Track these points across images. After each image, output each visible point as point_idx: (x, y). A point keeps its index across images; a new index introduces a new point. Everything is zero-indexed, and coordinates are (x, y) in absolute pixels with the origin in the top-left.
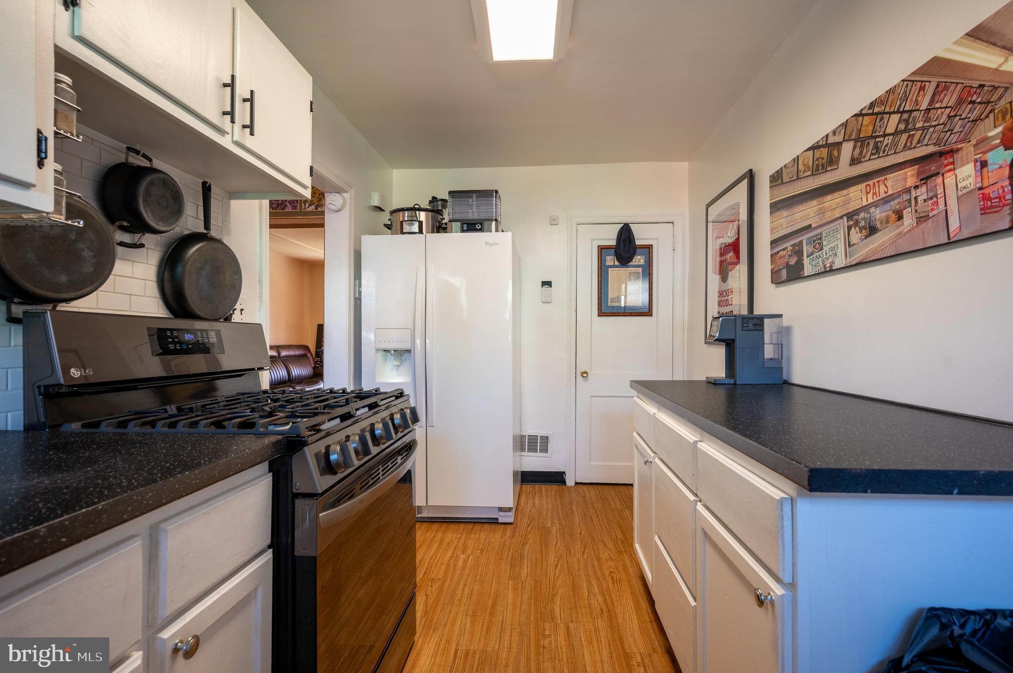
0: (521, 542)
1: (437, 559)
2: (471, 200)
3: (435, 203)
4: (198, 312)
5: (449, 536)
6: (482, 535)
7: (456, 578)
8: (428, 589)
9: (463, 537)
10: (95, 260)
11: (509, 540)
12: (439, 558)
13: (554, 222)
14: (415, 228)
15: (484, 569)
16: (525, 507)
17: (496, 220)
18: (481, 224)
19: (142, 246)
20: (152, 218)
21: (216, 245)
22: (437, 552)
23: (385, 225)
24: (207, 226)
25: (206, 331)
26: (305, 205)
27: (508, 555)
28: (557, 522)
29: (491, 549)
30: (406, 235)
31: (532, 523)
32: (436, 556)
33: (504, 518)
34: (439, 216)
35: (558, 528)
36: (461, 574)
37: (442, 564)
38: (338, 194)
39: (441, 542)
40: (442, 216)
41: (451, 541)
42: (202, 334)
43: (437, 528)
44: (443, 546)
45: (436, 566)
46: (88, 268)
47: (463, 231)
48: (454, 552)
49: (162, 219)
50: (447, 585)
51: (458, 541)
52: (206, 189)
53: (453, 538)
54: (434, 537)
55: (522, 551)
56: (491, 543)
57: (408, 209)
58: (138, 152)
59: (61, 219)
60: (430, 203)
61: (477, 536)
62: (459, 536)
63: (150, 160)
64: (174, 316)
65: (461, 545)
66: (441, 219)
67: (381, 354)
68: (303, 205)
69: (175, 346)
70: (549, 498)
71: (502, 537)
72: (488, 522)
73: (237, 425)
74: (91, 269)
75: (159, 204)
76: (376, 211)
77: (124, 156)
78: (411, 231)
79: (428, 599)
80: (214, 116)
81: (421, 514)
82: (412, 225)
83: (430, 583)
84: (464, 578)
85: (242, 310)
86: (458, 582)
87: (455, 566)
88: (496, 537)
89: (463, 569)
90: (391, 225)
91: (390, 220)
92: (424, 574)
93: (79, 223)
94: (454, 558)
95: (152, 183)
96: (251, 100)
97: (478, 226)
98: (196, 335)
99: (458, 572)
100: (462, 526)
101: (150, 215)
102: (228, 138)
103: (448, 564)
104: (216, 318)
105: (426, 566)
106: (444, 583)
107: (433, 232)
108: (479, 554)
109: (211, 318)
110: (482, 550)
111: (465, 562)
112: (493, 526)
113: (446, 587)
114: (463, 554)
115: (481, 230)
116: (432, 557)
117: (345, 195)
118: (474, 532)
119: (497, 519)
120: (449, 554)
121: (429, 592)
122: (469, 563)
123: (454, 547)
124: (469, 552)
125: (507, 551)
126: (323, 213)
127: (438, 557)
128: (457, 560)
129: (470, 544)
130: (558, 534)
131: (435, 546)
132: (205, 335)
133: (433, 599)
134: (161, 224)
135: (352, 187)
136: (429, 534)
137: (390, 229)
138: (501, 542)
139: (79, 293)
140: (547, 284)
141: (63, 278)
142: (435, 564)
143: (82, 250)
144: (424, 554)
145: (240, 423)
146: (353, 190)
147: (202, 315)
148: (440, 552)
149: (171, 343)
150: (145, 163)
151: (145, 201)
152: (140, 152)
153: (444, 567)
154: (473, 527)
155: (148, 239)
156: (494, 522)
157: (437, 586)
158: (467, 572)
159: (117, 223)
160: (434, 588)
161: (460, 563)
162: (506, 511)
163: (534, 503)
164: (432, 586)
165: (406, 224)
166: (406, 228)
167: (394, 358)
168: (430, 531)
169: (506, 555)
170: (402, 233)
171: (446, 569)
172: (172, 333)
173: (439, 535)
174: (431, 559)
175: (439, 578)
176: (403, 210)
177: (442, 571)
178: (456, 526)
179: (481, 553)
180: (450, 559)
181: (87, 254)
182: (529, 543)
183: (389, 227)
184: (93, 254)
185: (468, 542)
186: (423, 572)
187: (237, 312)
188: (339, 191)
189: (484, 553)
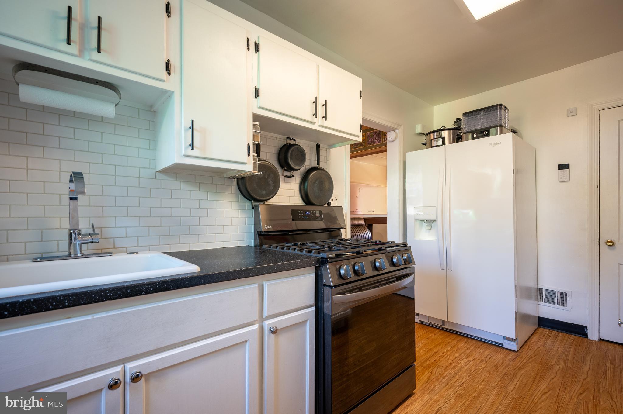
0: (518, 366)
1: (446, 355)
2: (479, 116)
3: (459, 122)
4: (314, 202)
5: (461, 345)
6: (486, 352)
7: (455, 370)
8: (434, 369)
9: (471, 349)
10: (273, 185)
11: (508, 361)
12: (448, 356)
13: (572, 113)
14: (440, 142)
15: (479, 373)
16: (535, 343)
17: (501, 126)
18: (488, 131)
19: (293, 176)
20: (294, 165)
21: (321, 171)
22: (448, 351)
23: (422, 144)
24: (318, 164)
25: (315, 210)
26: (384, 140)
27: (502, 371)
28: (562, 363)
29: (490, 362)
30: (435, 148)
31: (536, 357)
32: (447, 354)
33: (508, 345)
34: (458, 131)
35: (561, 368)
36: (460, 370)
37: (448, 359)
38: (393, 132)
39: (454, 347)
40: (461, 130)
41: (461, 348)
42: (313, 212)
43: (454, 337)
44: (454, 349)
45: (444, 359)
46: (271, 188)
47: (473, 138)
48: (460, 355)
49: (297, 165)
50: (447, 372)
51: (466, 350)
52: (318, 147)
53: (463, 347)
54: (450, 342)
55: (516, 372)
56: (492, 359)
57: (436, 131)
58: (290, 138)
59: (256, 172)
60: (455, 123)
61: (482, 351)
62: (469, 347)
63: (295, 140)
64: (306, 204)
65: (467, 352)
66: (460, 133)
67: (419, 222)
68: (383, 139)
69: (302, 217)
70: (563, 344)
71: (503, 358)
72: (495, 345)
73: (307, 251)
74: (273, 188)
75: (296, 158)
76: (421, 135)
77: (285, 141)
78: (437, 145)
79: (431, 375)
80: (310, 117)
81: (444, 325)
82: (438, 141)
83: (436, 367)
84: (461, 373)
85: (336, 200)
86: (456, 374)
87: (457, 364)
88: (498, 357)
89: (463, 367)
90: (426, 143)
91: (425, 140)
92: (435, 361)
93: (261, 173)
94: (459, 359)
95: (293, 151)
96: (325, 105)
97: (485, 133)
98: (311, 213)
99: (458, 367)
100: (473, 341)
101: (293, 164)
102: (316, 125)
103: (453, 361)
104: (322, 205)
105: (438, 357)
106: (446, 370)
107: (453, 142)
108: (478, 362)
109: (320, 205)
110: (482, 361)
111: (466, 364)
112: (499, 349)
113: (446, 373)
114: (466, 358)
115: (488, 135)
116: (444, 353)
117: (397, 131)
118: (481, 348)
119: (502, 344)
120: (457, 355)
121: (434, 372)
122: (468, 365)
123: (461, 352)
124: (471, 359)
125: (503, 368)
126: (386, 144)
127: (448, 354)
128: (461, 359)
129: (475, 354)
130: (559, 372)
131: (449, 347)
132: (314, 212)
133: (434, 376)
134: (297, 166)
135: (401, 126)
136: (447, 339)
137: (425, 145)
138: (500, 361)
139: (269, 197)
140: (563, 167)
141: (264, 192)
142: (444, 358)
143: (270, 181)
144: (439, 350)
145: (309, 250)
146: (402, 127)
147: (316, 204)
148: (450, 352)
149: (300, 216)
150: (293, 142)
151: (291, 158)
152: (291, 138)
153: (450, 361)
154: (482, 344)
155: (295, 173)
156: (500, 346)
157: (441, 370)
158: (465, 370)
159: (284, 169)
160: (438, 371)
161: (462, 363)
162: (510, 341)
163: (545, 344)
164: (437, 369)
165: (434, 141)
166: (434, 143)
167: (427, 225)
168: (449, 338)
169: (501, 370)
170: (432, 147)
171: (451, 363)
172: (301, 212)
173: (454, 342)
174: (443, 354)
175: (444, 366)
176: (433, 132)
177: (448, 363)
178: (469, 340)
179: (481, 362)
180: (456, 358)
181: (271, 182)
182: (525, 369)
183: (425, 144)
184: (273, 182)
185: (473, 353)
186: (434, 360)
187: (334, 201)
188: (394, 130)
189: (483, 363)
